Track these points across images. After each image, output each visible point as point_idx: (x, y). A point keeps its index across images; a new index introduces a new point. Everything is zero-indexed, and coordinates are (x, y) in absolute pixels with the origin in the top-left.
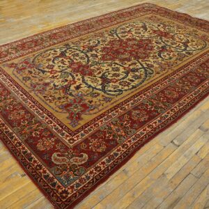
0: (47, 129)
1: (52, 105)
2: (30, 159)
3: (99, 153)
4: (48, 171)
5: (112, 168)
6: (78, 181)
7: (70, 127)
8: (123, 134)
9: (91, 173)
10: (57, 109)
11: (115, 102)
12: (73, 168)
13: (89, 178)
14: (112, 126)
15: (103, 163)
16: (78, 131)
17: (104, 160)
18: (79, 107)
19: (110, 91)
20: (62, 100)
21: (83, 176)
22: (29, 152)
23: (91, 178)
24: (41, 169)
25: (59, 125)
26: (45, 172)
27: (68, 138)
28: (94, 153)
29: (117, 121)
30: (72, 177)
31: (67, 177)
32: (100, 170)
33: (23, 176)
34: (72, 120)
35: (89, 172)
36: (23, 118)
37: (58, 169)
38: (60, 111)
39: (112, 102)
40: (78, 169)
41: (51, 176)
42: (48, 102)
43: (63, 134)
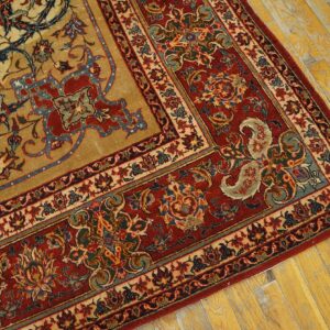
0: (130, 195)
1: (32, 165)
2: (225, 251)
3: (247, 93)
4: (276, 215)
5: (296, 80)
6: (317, 156)
7: (141, 135)
8: (206, 30)
9: (301, 122)
10: (56, 155)
11: (91, 15)
12: (279, 157)
13: (313, 130)
14: (173, 44)
15: (281, 93)
16: (163, 121)
17: (273, 89)
18: (75, 98)
19: (44, 15)
20: (25, 134)
21: (307, 141)
22: (199, 253)
23: (315, 126)
24: (264, 230)
25: (123, 160)
26: (275, 222)
27: (181, 147)
28: (246, 102)
29: (160, 31)
30: (304, 165)
31: (301, 174)
32: (296, 103)
33: (271, 277)
34: (116, 125)
35: (298, 127)
36: (57, 255)
37: (274, 190)
38: (67, 148)
39: (87, 21)
40: (285, 147)
41: (290, 209)
42: (14, 174)
43: (162, 158)
